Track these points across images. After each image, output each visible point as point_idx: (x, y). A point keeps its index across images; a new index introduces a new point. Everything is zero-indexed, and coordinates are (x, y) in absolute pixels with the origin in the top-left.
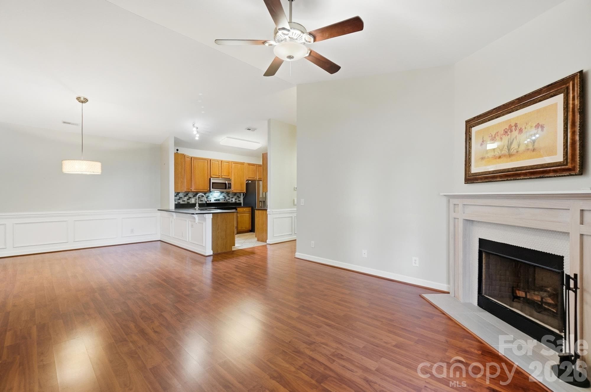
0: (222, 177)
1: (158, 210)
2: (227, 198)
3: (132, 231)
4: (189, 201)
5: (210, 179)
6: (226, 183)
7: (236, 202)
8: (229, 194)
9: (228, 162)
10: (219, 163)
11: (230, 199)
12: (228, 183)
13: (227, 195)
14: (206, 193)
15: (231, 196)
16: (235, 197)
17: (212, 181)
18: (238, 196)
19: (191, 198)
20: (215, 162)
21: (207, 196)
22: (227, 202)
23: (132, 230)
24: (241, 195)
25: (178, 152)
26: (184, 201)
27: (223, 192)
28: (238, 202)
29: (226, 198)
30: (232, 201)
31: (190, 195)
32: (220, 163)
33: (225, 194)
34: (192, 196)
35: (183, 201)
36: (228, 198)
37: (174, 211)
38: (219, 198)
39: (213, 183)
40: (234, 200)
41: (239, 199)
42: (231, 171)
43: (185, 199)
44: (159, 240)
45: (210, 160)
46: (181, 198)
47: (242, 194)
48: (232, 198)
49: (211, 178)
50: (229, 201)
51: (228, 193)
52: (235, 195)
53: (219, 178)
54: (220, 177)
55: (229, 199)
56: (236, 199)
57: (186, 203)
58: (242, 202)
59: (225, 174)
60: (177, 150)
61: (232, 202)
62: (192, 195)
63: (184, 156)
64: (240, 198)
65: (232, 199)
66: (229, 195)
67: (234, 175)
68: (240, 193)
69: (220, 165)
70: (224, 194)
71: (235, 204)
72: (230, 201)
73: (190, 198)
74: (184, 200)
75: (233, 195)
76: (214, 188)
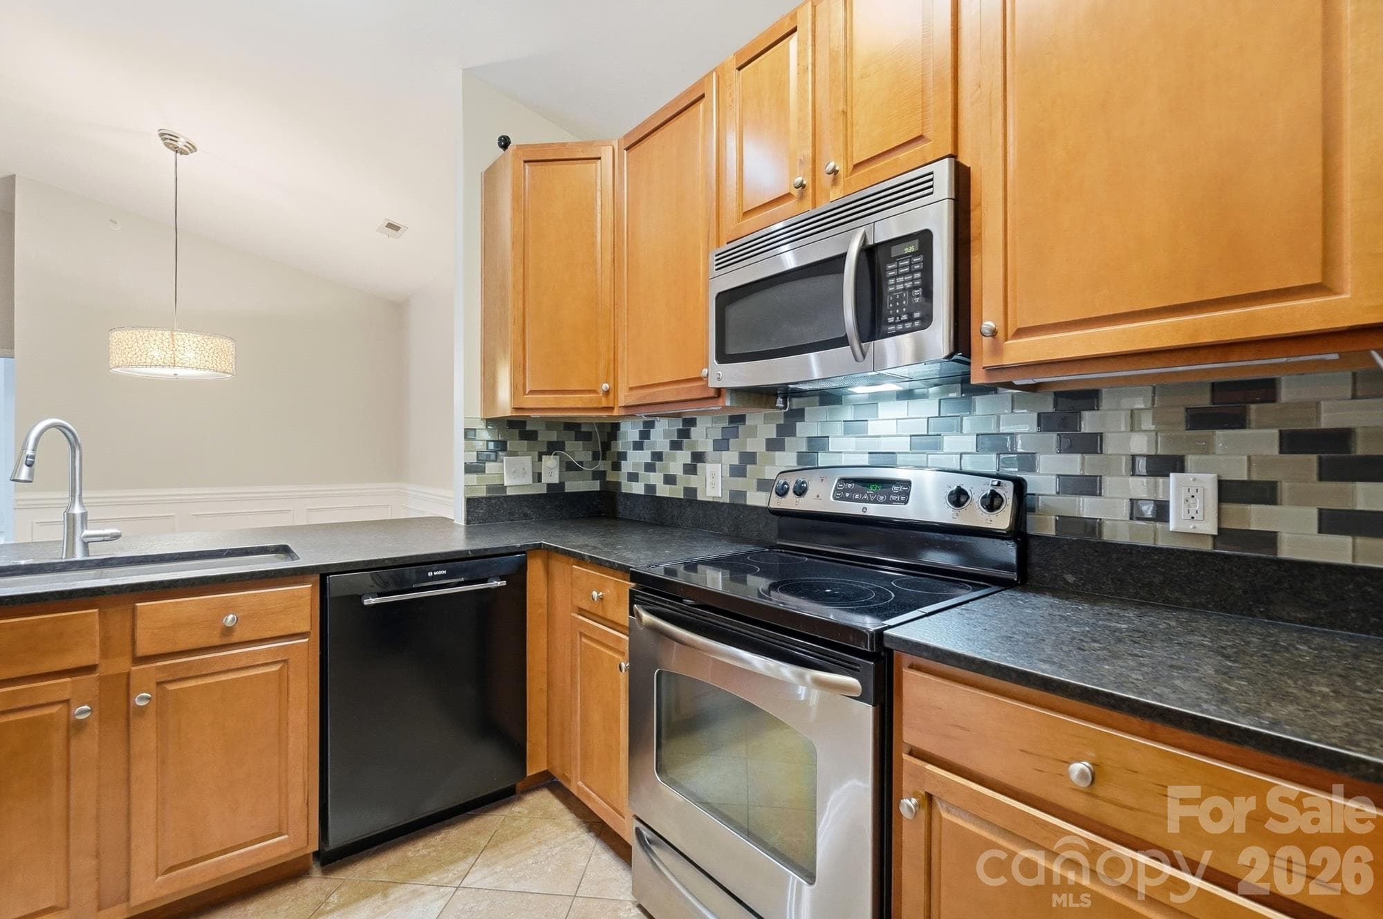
11: (1111, 483)
13: (1044, 422)
15: (1129, 440)
21: (810, 439)
30: (1152, 511)
40: (1191, 510)
48: (1164, 465)
56: (1244, 493)
57: (676, 492)
61: (1146, 537)
65: (1147, 489)
72: (1105, 512)
75: (1181, 415)
76: (731, 350)
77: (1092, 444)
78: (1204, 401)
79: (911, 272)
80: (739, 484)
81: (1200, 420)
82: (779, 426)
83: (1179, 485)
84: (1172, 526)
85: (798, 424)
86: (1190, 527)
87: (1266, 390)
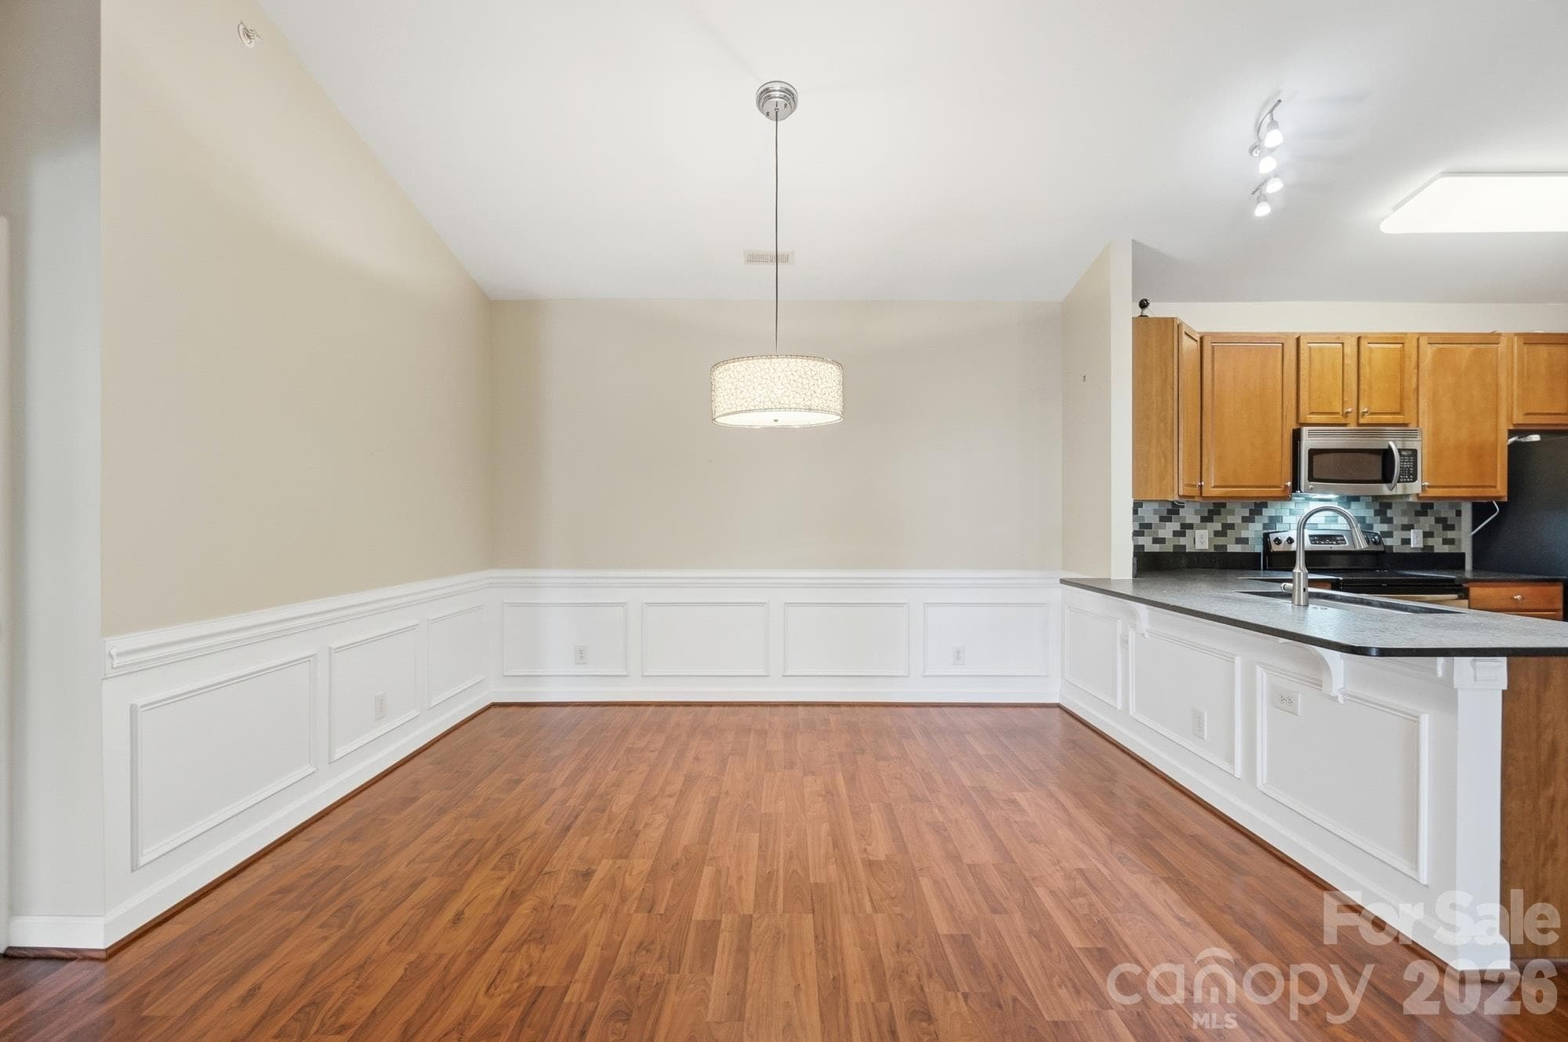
0: (1362, 421)
1: (1063, 581)
2: (1379, 528)
3: (958, 655)
4: (1182, 541)
5: (1297, 436)
6: (1390, 450)
7: (1432, 547)
8: (1389, 506)
9: (1399, 339)
10: (1348, 350)
11: (1395, 533)
12: (1400, 451)
13: (1377, 513)
14: (1265, 505)
15: (1399, 520)
16: (1428, 522)
17: (1308, 442)
18: (1441, 521)
19: (1191, 526)
20: (1321, 349)
21: (1271, 518)
22: (1380, 548)
23: (958, 652)
24: (1459, 513)
25: (1146, 312)
26: (1162, 541)
27: (1356, 499)
28: (1440, 548)
29: (1371, 526)
30: (1406, 541)
31: (1189, 515)
32: (1350, 349)
33: (1368, 506)
34: (1195, 519)
35: (1156, 541)
36: (1385, 527)
37: (1129, 591)
38: (1333, 526)
39: (1313, 453)
40: (1416, 540)
41: (1450, 535)
42: (1414, 385)
43: (1167, 531)
44: (1056, 701)
45: (1298, 339)
46: (1149, 526)
47: (1467, 510)
48: (1408, 527)
49: (1305, 430)
50: (1388, 542)
51: (1383, 506)
52: (1425, 514)
53: (1345, 425)
54: (1352, 419)
55: (1389, 534)
56: (1427, 535)
57: (1168, 548)
58: (1466, 547)
59: (1376, 404)
60: (1143, 305)
61: (1406, 549)
62: (1196, 512)
63: (1170, 327)
64: (1452, 528)
65: (1405, 534)
66: (1389, 513)
67: (1435, 404)
68: (1455, 503)
69: (1351, 361)
70: (1355, 510)
71: (1426, 558)
72: (1394, 542)
73: (1186, 527)
74: (1161, 534)
75: (1413, 513)
76: (1315, 476)
77: (1389, 521)
78: (1419, 508)
79: (1409, 462)
80: (1221, 541)
81: (1418, 514)
82: (1250, 510)
83: (1414, 533)
84: (1412, 546)
85: (1264, 509)
86: (1417, 546)
87: (1431, 506)
